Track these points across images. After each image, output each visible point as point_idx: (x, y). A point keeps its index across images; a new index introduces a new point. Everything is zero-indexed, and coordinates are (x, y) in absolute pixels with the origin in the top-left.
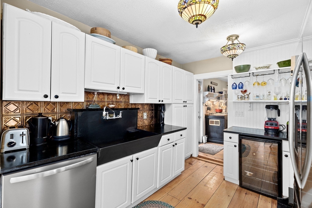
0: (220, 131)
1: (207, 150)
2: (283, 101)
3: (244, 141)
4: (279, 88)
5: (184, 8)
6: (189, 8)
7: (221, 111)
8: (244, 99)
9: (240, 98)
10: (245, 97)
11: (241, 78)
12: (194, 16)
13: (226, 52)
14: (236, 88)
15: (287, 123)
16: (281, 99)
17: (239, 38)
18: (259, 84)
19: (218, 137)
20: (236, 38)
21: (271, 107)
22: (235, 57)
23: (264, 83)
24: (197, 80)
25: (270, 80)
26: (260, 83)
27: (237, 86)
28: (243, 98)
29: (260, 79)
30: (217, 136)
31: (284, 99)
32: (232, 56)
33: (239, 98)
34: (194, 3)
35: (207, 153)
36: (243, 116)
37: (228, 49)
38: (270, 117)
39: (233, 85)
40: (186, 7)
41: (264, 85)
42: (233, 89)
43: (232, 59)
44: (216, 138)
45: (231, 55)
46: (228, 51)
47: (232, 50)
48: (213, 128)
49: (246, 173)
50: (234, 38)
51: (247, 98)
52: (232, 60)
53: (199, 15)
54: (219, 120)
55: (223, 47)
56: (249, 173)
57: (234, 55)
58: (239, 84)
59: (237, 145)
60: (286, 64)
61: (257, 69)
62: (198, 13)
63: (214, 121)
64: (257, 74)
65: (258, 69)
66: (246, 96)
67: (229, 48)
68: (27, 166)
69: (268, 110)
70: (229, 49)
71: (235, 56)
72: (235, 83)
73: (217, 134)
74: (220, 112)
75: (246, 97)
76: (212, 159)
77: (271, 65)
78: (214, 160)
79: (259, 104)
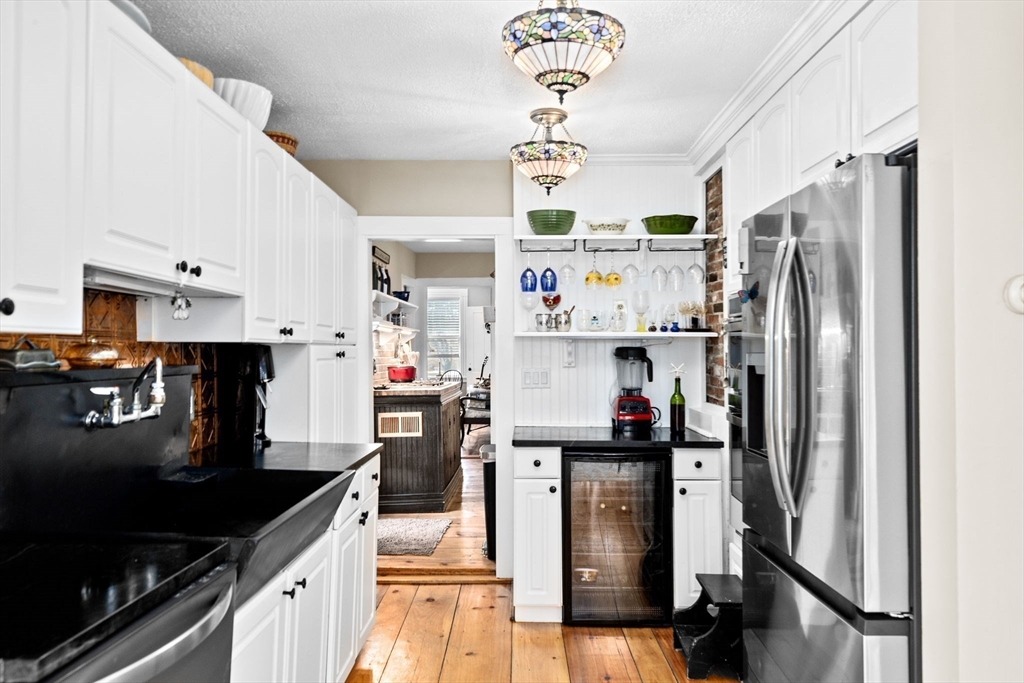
0: (423, 459)
1: (396, 544)
2: (658, 334)
3: (580, 468)
4: (646, 295)
5: (544, 40)
6: (562, 45)
7: (410, 375)
8: (556, 327)
9: (544, 322)
10: (559, 319)
11: (548, 253)
12: (565, 71)
13: (536, 163)
14: (533, 288)
15: (671, 401)
16: (653, 329)
17: (567, 120)
18: (600, 279)
19: (415, 484)
20: (561, 120)
21: (631, 352)
22: (556, 184)
23: (615, 276)
24: (369, 240)
25: (629, 270)
26: (604, 276)
27: (536, 280)
28: (554, 325)
29: (606, 264)
30: (410, 482)
31: (672, 330)
32: (550, 178)
33: (541, 323)
34: (580, 40)
35: (405, 554)
36: (548, 385)
37: (542, 156)
38: (628, 386)
39: (524, 276)
40: (551, 40)
41: (614, 281)
42: (525, 289)
43: (549, 188)
44: (407, 491)
45: (547, 176)
46: (544, 163)
47: (555, 159)
48: (394, 450)
49: (580, 575)
50: (553, 118)
51: (566, 322)
52: (548, 193)
53: (579, 73)
54: (419, 414)
55: (527, 144)
56: (590, 572)
57: (557, 177)
58: (544, 276)
59: (558, 484)
60: (666, 227)
61: (593, 228)
62: (577, 69)
63: (398, 418)
64: (596, 246)
65: (599, 231)
66: (563, 318)
67: (547, 152)
68: (92, 641)
69: (622, 362)
70: (547, 155)
71: (558, 179)
72: (529, 270)
73: (410, 473)
74: (407, 378)
75: (563, 322)
76: (436, 570)
77: (628, 221)
78: (444, 570)
79: (593, 344)
